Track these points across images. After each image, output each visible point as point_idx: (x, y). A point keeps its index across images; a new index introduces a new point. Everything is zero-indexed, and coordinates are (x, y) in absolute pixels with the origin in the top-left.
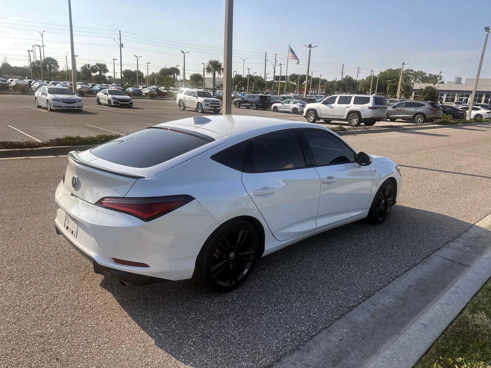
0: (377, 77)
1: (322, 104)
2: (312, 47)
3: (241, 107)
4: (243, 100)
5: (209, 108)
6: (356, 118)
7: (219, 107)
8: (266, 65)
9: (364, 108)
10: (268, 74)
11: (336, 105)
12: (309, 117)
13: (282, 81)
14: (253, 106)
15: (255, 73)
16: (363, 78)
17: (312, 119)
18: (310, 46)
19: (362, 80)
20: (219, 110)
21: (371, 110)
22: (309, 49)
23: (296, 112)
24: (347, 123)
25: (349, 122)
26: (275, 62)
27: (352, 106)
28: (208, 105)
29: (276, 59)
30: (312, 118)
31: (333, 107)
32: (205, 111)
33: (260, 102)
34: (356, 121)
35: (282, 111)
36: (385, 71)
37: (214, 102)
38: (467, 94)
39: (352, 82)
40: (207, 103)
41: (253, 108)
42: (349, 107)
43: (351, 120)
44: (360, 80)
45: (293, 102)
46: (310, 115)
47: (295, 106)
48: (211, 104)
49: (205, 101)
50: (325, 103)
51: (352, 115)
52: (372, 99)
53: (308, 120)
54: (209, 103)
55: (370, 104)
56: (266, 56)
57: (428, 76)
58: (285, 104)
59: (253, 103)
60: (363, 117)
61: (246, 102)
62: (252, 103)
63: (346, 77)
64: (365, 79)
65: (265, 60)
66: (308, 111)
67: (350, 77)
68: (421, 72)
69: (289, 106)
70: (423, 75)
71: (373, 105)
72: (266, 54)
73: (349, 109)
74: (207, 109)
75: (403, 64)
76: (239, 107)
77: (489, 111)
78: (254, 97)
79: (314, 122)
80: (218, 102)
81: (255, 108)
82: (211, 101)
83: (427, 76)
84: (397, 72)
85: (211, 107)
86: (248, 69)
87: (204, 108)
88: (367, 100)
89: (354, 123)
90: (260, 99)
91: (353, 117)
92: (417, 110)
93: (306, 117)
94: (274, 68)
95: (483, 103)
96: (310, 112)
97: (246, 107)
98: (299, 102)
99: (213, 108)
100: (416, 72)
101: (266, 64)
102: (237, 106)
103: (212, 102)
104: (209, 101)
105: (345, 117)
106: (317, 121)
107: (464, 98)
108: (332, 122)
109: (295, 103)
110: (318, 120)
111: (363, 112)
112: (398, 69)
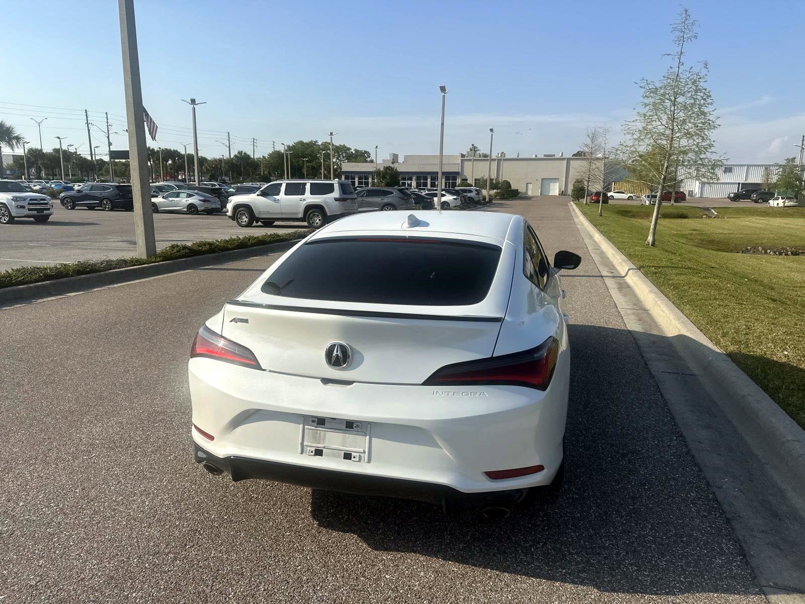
0: (283, 154)
1: (258, 195)
2: (196, 103)
3: (76, 208)
4: (80, 194)
5: (25, 212)
6: (318, 216)
7: (48, 209)
8: (91, 131)
9: (328, 200)
10: (97, 147)
11: (282, 196)
12: (240, 218)
13: (121, 160)
14: (104, 204)
15: (71, 146)
16: (264, 156)
17: (245, 221)
18: (193, 101)
19: (262, 158)
20: (48, 216)
21: (339, 203)
22: (192, 106)
23: (194, 211)
24: (305, 224)
25: (309, 222)
26: (108, 126)
27: (309, 198)
28: (23, 207)
29: (107, 122)
30: (245, 219)
31: (278, 200)
32: (16, 219)
33: (118, 197)
34: (319, 220)
35: (164, 210)
36: (294, 144)
37: (36, 200)
38: (410, 176)
39: (249, 161)
40: (21, 203)
41: (106, 208)
42: (304, 200)
43: (311, 218)
44: (260, 158)
45: (186, 194)
46: (241, 214)
47: (191, 200)
48: (29, 204)
49: (15, 199)
50: (264, 194)
51: (312, 211)
52: (336, 186)
53: (238, 222)
54: (25, 203)
55: (336, 194)
56: (87, 116)
57: (354, 152)
58: (171, 199)
59: (106, 198)
60: (328, 214)
61: (87, 197)
62: (101, 200)
63: (239, 152)
64: (266, 156)
65: (87, 123)
66: (237, 207)
67: (245, 154)
68: (344, 146)
69: (180, 201)
70: (347, 151)
71: (340, 195)
72: (86, 112)
73: (305, 202)
74: (23, 215)
75: (331, 134)
76: (73, 208)
77: (455, 197)
78: (104, 188)
79: (249, 225)
80: (44, 200)
81: (108, 208)
82: (29, 199)
83: (352, 152)
84: (311, 147)
85: (30, 210)
86: (58, 138)
87: (13, 214)
88: (329, 189)
89: (317, 223)
90: (117, 192)
91: (314, 215)
92: (383, 201)
93: (233, 218)
94: (108, 137)
95: (429, 187)
96: (240, 209)
97: (86, 208)
98: (197, 194)
99: (35, 212)
100: (337, 147)
101: (89, 130)
102: (68, 207)
103: (31, 200)
104: (24, 199)
105: (301, 216)
106: (255, 224)
107: (407, 182)
108: (276, 223)
109: (190, 196)
110: (257, 222)
111: (327, 206)
112: (311, 142)
